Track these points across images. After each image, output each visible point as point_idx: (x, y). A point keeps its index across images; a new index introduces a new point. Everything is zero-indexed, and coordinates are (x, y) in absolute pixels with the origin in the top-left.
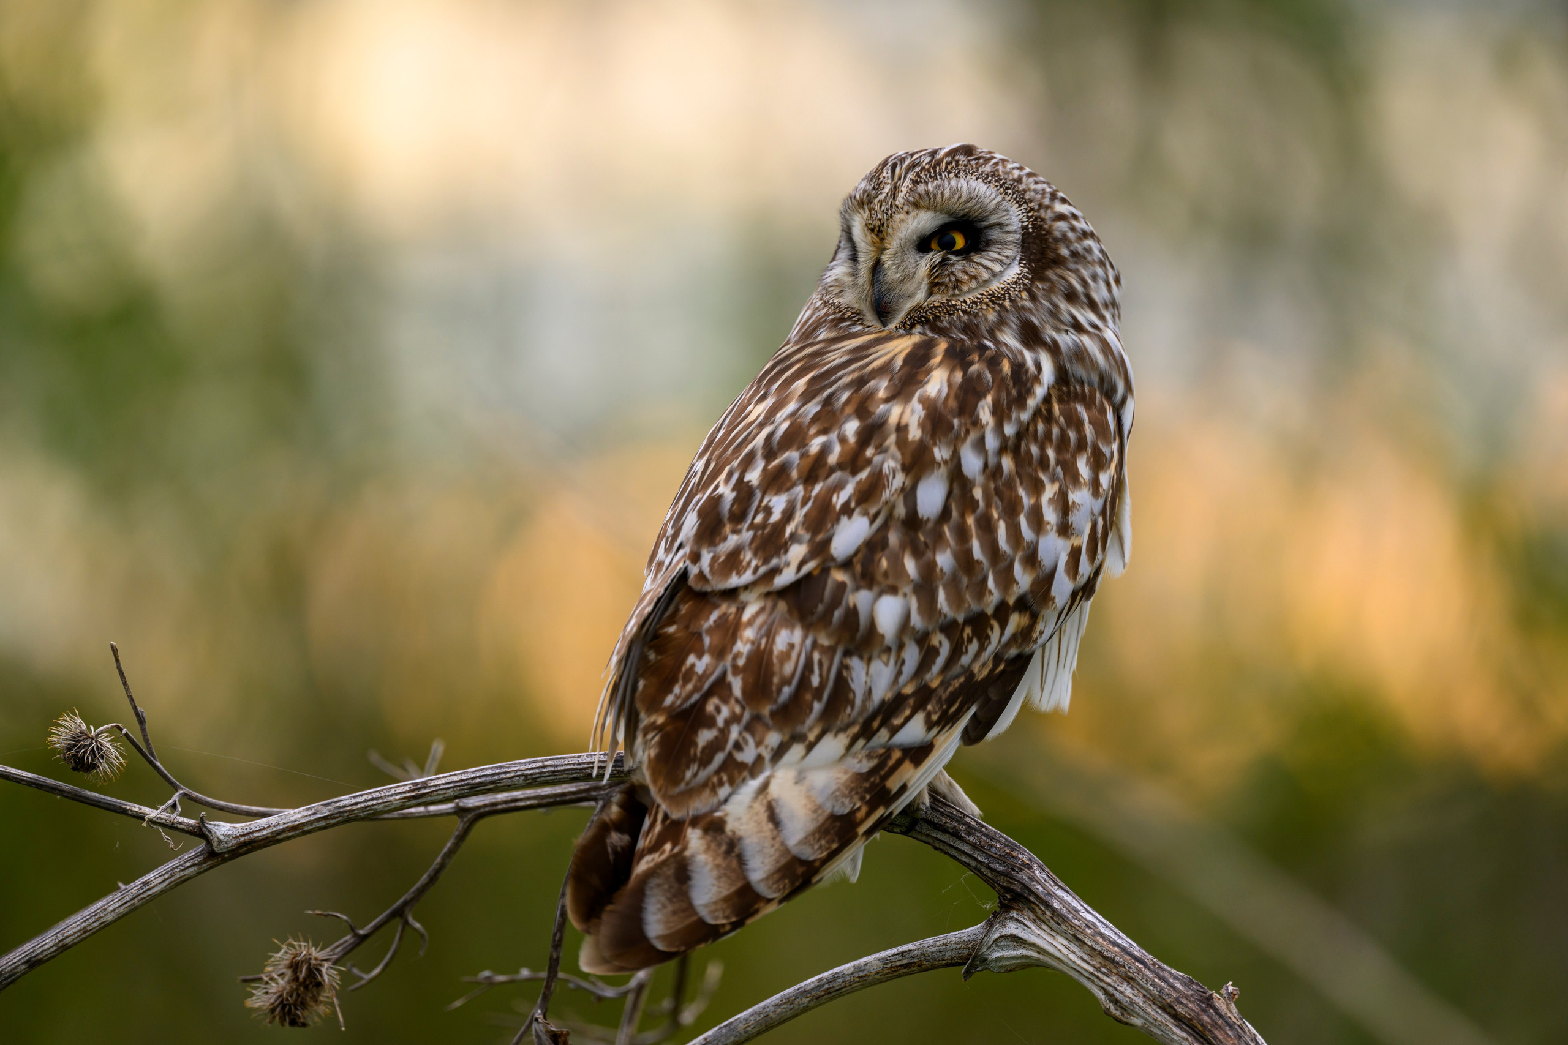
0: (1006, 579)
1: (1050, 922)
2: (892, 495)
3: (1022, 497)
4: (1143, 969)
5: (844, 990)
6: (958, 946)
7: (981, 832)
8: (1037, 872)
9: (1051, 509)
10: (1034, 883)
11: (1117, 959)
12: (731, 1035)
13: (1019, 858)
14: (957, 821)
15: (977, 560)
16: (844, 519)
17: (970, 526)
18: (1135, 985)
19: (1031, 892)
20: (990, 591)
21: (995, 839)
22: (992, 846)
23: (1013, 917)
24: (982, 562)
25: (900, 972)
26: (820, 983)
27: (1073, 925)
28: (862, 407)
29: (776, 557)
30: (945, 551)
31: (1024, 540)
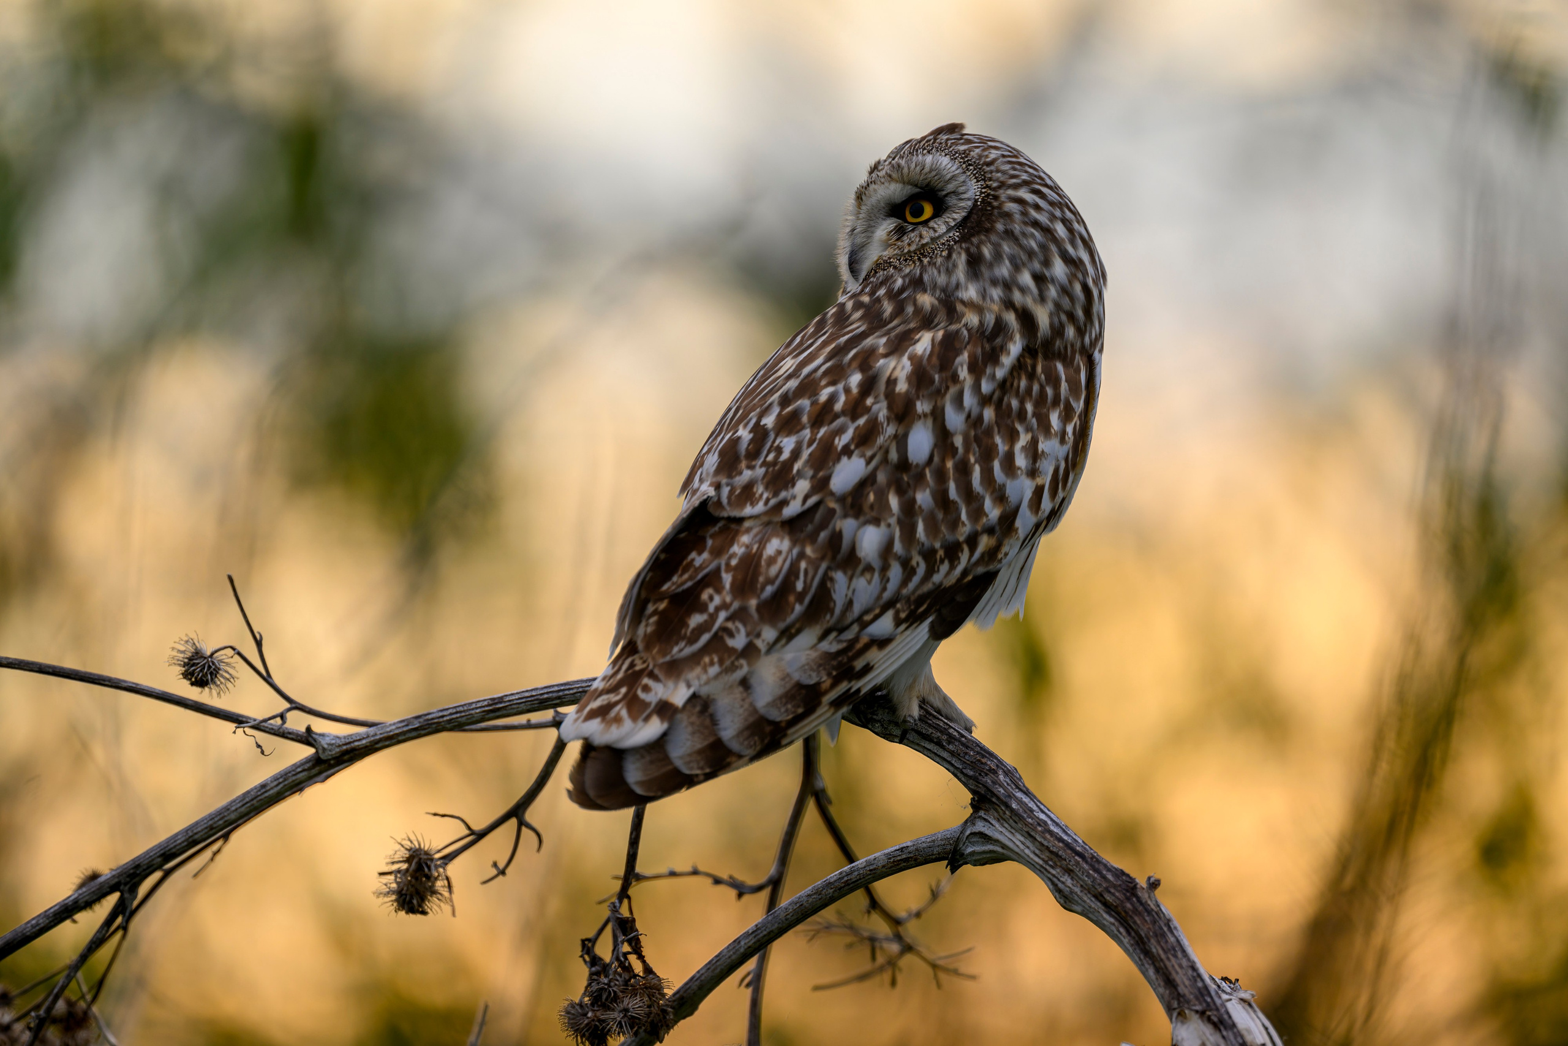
0: (977, 513)
1: (1009, 821)
2: (886, 441)
3: (997, 445)
4: (1081, 862)
5: (860, 881)
6: (943, 843)
7: (960, 741)
8: (1001, 777)
9: (1023, 456)
10: (997, 786)
11: (1060, 853)
12: (775, 922)
13: (987, 765)
14: (941, 732)
15: (953, 501)
16: (845, 459)
17: (949, 469)
18: (1074, 877)
19: (994, 794)
20: (963, 523)
21: (969, 747)
22: (966, 753)
23: (981, 816)
24: (956, 502)
25: (901, 865)
26: (840, 876)
27: (1026, 825)
28: (865, 362)
29: (785, 490)
30: (925, 490)
31: (996, 481)
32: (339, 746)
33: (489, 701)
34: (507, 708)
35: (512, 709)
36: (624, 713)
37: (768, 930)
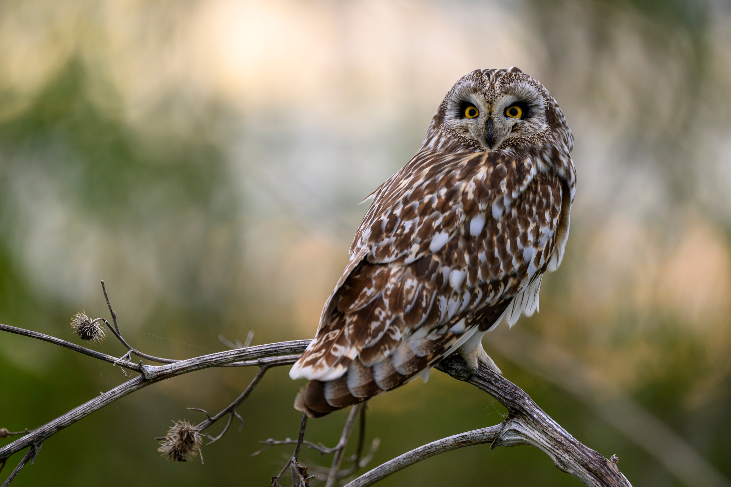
0: (508, 265)
1: (532, 424)
2: (460, 224)
3: (519, 229)
4: (574, 447)
5: (436, 452)
6: (489, 434)
7: (502, 381)
8: (527, 401)
9: (531, 235)
10: (525, 406)
11: (563, 442)
12: (383, 472)
13: (519, 394)
14: (491, 376)
15: (496, 258)
16: (437, 234)
17: (495, 241)
18: (571, 455)
19: (524, 410)
20: (501, 270)
21: (508, 385)
22: (506, 388)
23: (515, 421)
24: (498, 258)
25: (462, 445)
26: (424, 449)
27: (542, 426)
28: (448, 182)
29: (406, 250)
30: (482, 252)
31: (518, 248)
32: (156, 372)
33: (238, 351)
34: (248, 356)
35: (250, 356)
36: (324, 362)
37: (377, 476)
